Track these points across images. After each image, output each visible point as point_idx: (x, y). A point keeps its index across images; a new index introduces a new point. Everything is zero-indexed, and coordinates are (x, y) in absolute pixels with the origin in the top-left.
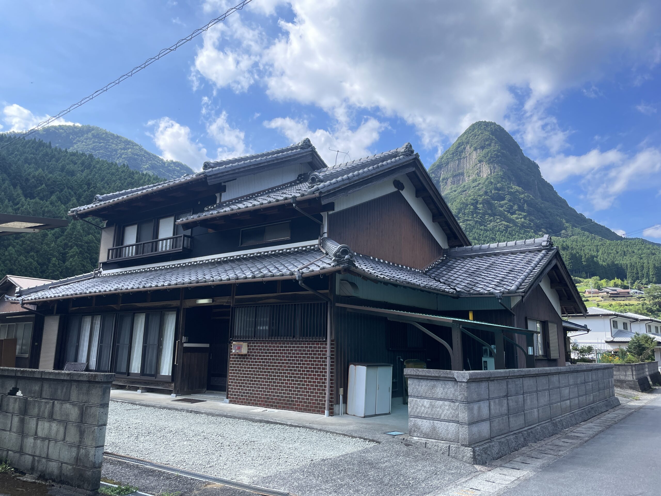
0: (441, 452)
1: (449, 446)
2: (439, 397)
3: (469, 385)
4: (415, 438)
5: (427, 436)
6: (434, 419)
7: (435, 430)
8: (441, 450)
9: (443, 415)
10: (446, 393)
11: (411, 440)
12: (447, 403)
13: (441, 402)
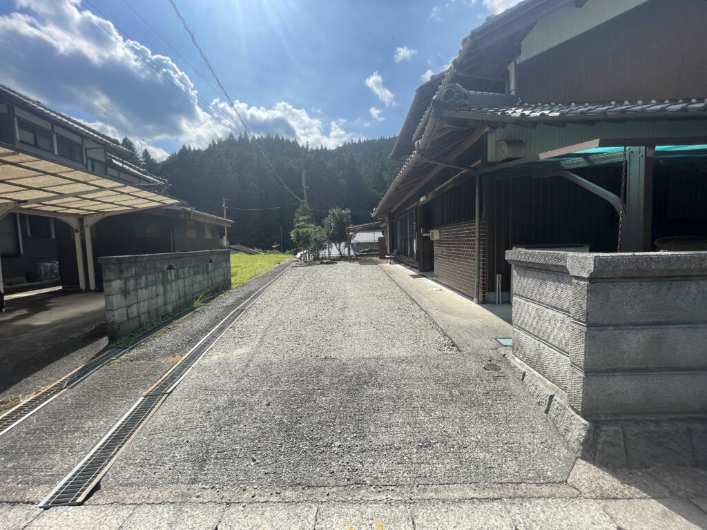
0: (538, 400)
1: (552, 397)
2: (548, 301)
3: (595, 286)
4: (517, 359)
5: (529, 361)
6: (540, 339)
7: (540, 358)
8: (538, 396)
9: (552, 337)
10: (559, 298)
11: (512, 361)
12: (560, 315)
13: (551, 312)
